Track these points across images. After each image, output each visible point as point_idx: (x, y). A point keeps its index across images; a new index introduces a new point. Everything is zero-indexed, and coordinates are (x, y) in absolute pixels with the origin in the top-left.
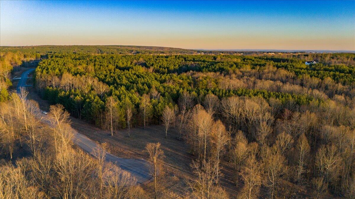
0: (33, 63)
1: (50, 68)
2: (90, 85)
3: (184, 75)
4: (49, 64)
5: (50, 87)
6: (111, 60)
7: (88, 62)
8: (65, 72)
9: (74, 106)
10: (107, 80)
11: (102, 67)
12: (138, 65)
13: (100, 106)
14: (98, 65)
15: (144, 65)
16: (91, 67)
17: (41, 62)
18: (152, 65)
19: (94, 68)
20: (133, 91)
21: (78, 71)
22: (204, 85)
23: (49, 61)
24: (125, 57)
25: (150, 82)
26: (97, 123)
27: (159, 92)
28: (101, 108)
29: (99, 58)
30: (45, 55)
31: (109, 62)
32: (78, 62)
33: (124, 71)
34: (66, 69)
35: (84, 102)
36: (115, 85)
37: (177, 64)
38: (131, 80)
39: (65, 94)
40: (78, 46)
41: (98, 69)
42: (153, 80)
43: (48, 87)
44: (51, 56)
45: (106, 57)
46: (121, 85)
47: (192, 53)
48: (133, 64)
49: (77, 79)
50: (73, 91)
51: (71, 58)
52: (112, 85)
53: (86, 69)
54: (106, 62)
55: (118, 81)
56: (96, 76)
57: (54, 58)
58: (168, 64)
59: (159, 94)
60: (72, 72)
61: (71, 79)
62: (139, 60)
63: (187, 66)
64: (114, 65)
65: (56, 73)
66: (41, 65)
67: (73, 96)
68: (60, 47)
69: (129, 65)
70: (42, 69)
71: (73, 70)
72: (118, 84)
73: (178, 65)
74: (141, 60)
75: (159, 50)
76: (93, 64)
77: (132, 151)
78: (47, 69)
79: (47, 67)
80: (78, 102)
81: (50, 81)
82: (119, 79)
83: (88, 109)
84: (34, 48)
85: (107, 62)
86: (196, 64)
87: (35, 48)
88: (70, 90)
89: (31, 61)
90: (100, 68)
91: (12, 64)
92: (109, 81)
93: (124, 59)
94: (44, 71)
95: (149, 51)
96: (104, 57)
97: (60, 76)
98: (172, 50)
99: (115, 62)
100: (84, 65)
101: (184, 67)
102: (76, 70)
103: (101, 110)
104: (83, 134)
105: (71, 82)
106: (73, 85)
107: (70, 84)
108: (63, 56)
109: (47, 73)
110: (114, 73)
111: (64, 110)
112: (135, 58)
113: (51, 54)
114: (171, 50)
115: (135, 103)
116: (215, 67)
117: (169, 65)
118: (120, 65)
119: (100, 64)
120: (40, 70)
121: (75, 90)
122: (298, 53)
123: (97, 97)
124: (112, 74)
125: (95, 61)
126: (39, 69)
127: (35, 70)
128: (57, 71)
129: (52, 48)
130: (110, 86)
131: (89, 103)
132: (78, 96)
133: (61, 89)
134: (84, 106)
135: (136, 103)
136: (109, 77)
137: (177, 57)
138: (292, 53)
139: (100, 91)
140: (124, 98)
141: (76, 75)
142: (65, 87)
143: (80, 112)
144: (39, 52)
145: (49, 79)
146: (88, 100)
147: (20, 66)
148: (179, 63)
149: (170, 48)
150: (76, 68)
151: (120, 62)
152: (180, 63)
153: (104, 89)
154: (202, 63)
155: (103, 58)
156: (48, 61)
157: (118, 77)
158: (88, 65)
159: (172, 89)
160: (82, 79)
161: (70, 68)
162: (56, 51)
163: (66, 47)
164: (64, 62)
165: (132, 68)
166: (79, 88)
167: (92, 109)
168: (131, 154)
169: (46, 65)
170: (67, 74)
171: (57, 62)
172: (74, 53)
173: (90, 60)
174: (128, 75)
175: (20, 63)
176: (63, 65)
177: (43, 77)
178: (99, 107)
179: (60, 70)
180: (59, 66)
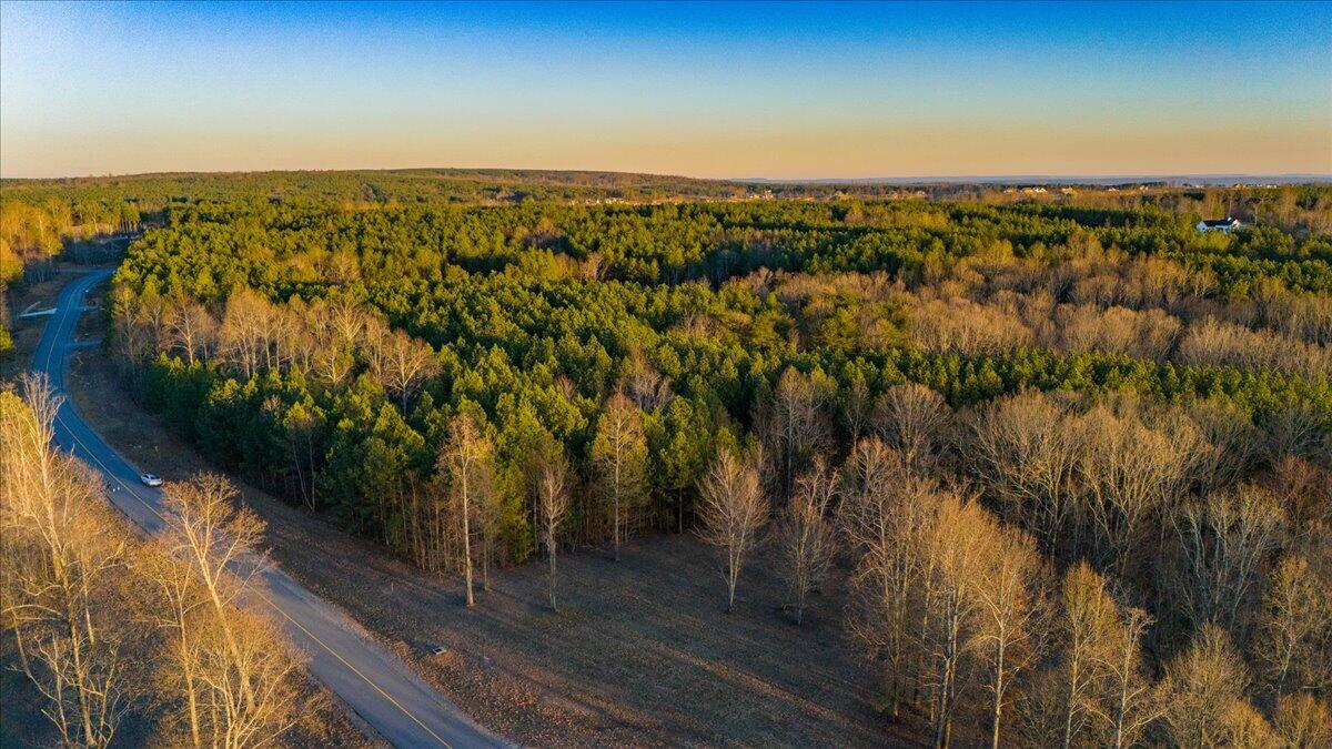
0: (108, 245)
1: (174, 269)
2: (350, 347)
3: (742, 288)
4: (170, 249)
5: (171, 355)
6: (425, 231)
7: (330, 239)
8: (237, 287)
9: (281, 451)
10: (422, 320)
11: (389, 257)
12: (537, 249)
13: (407, 452)
14: (376, 250)
15: (561, 246)
16: (346, 262)
17: (137, 243)
18: (596, 246)
19: (360, 263)
20: (544, 369)
21: (295, 277)
22: (845, 333)
23: (171, 238)
24: (480, 215)
25: (609, 323)
26: (395, 535)
27: (664, 374)
28: (411, 466)
29: (375, 220)
30: (158, 209)
31: (419, 238)
32: (291, 239)
33: (486, 274)
34: (244, 270)
35: (327, 430)
36: (460, 341)
37: (696, 239)
38: (526, 316)
39: (240, 392)
40: (287, 173)
41: (374, 268)
42: (623, 318)
43: (164, 356)
44: (182, 214)
45: (402, 217)
46: (488, 343)
47: (726, 194)
48: (514, 242)
49: (293, 318)
50: (274, 375)
51: (262, 223)
52: (446, 343)
53: (326, 265)
54: (403, 237)
55: (471, 322)
56: (372, 301)
57: (191, 225)
58: (656, 241)
59: (666, 383)
60: (268, 286)
61: (264, 320)
62: (538, 227)
63: (737, 247)
64: (441, 251)
65: (199, 288)
66: (137, 256)
67: (275, 400)
68: (219, 178)
69: (499, 249)
70: (141, 271)
71: (271, 275)
72: (471, 339)
73: (698, 244)
74: (546, 225)
75: (600, 186)
76: (353, 246)
77: (581, 703)
78: (163, 275)
79: (163, 265)
80: (299, 432)
81: (175, 331)
82: (476, 315)
83: (350, 471)
84: (117, 184)
85: (409, 236)
86: (775, 241)
87: (121, 185)
88: (263, 372)
89: (102, 235)
90: (383, 265)
91: (20, 253)
92: (429, 323)
93: (477, 224)
94: (151, 285)
95: (560, 188)
96: (397, 218)
97: (217, 304)
98: (648, 184)
99: (441, 238)
100: (318, 253)
101: (726, 252)
102: (283, 274)
103: (411, 475)
104: (330, 598)
105: (266, 336)
106: (273, 346)
107: (260, 340)
108: (231, 214)
109: (163, 291)
110: (447, 286)
111: (235, 503)
112: (520, 218)
113: (180, 209)
114: (645, 184)
115: (562, 429)
116: (860, 253)
117: (661, 244)
118: (465, 247)
119: (380, 246)
120: (132, 276)
121: (283, 374)
122: (1135, 186)
123: (389, 409)
124: (439, 292)
125: (361, 232)
126: (128, 274)
127: (112, 276)
128: (205, 279)
129: (186, 185)
130: (437, 349)
131: (356, 438)
132: (301, 403)
133: (223, 364)
134: (329, 452)
135: (568, 431)
136: (429, 303)
137: (688, 211)
138: (1114, 186)
139: (398, 374)
140: (511, 408)
141: (286, 300)
142: (238, 354)
143: (309, 479)
144: (135, 201)
145: (169, 320)
146: (344, 424)
147: (56, 257)
148: (704, 238)
149: (643, 177)
150: (284, 267)
151: (462, 235)
152: (707, 234)
153: (417, 366)
154: (798, 234)
155: (392, 221)
156: (168, 235)
157: (467, 305)
158: (331, 250)
159: (717, 358)
160: (311, 315)
161: (257, 264)
162: (201, 196)
163: (241, 177)
164: (236, 238)
165: (517, 262)
166: (299, 361)
167: (368, 468)
168: (580, 721)
169: (161, 253)
170: (248, 293)
171: (205, 238)
172: (272, 201)
173: (341, 230)
174: (507, 293)
175: (52, 247)
176: (229, 251)
177: (144, 310)
178: (399, 458)
179: (217, 277)
180: (213, 256)
